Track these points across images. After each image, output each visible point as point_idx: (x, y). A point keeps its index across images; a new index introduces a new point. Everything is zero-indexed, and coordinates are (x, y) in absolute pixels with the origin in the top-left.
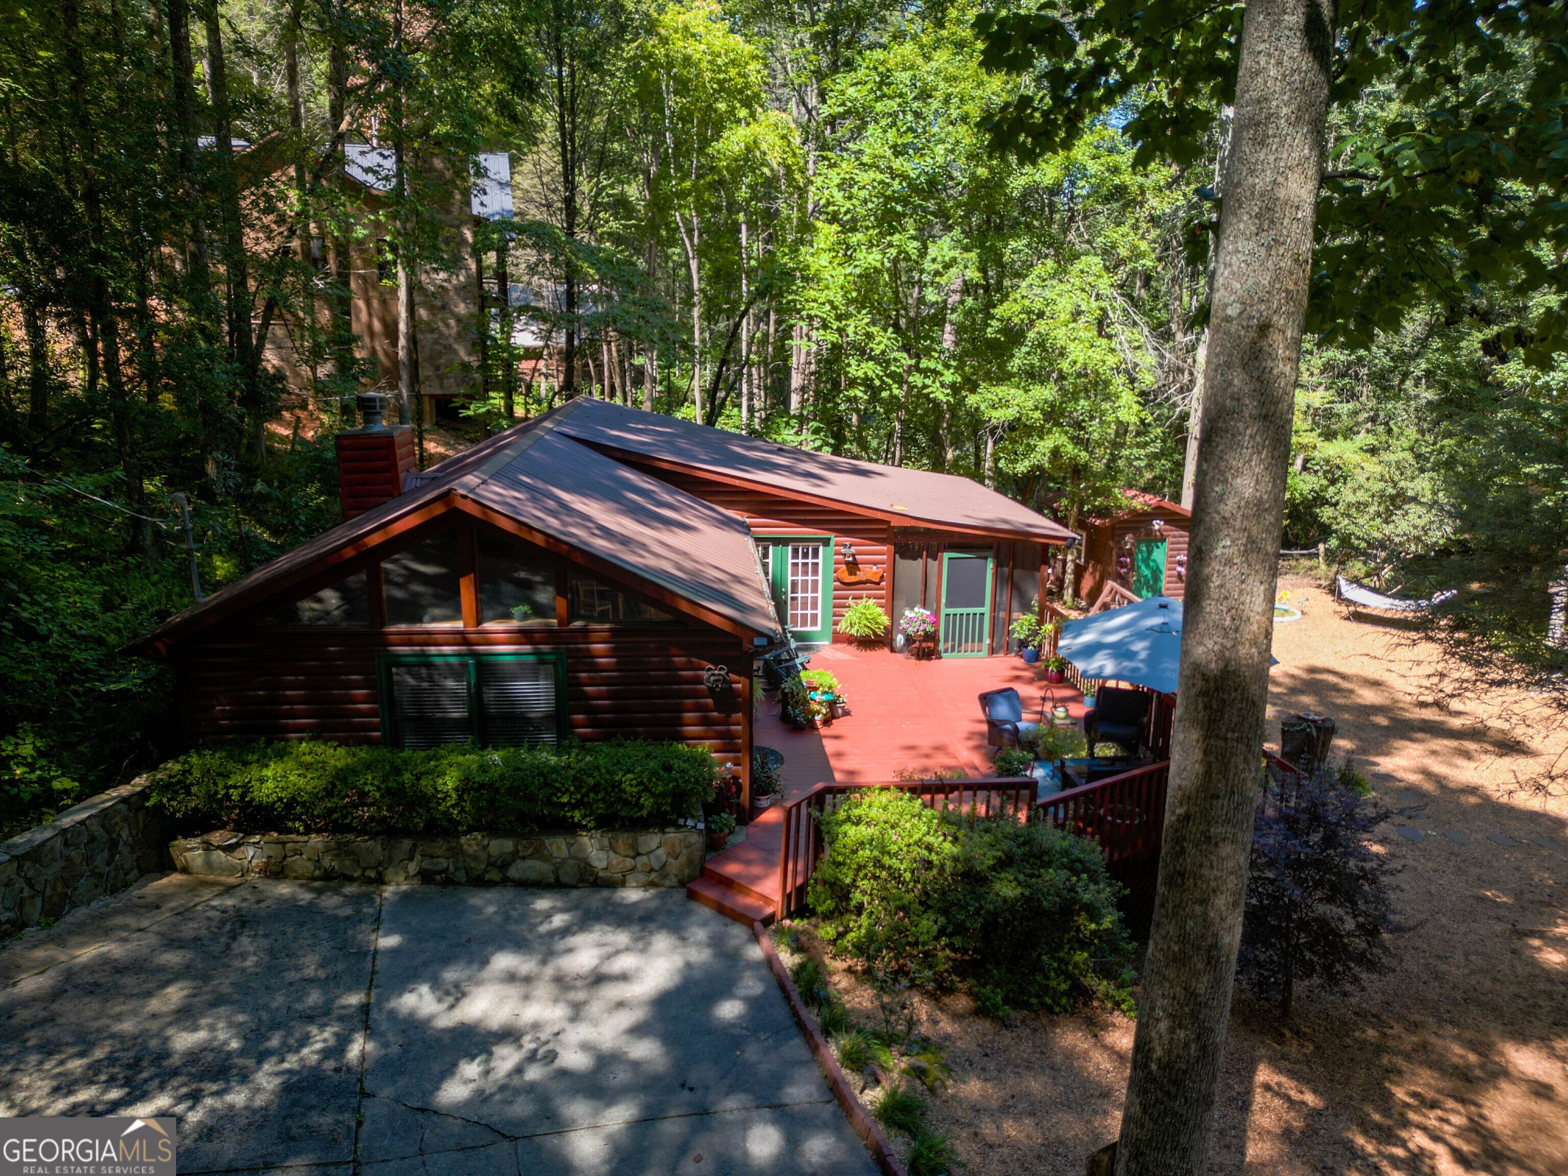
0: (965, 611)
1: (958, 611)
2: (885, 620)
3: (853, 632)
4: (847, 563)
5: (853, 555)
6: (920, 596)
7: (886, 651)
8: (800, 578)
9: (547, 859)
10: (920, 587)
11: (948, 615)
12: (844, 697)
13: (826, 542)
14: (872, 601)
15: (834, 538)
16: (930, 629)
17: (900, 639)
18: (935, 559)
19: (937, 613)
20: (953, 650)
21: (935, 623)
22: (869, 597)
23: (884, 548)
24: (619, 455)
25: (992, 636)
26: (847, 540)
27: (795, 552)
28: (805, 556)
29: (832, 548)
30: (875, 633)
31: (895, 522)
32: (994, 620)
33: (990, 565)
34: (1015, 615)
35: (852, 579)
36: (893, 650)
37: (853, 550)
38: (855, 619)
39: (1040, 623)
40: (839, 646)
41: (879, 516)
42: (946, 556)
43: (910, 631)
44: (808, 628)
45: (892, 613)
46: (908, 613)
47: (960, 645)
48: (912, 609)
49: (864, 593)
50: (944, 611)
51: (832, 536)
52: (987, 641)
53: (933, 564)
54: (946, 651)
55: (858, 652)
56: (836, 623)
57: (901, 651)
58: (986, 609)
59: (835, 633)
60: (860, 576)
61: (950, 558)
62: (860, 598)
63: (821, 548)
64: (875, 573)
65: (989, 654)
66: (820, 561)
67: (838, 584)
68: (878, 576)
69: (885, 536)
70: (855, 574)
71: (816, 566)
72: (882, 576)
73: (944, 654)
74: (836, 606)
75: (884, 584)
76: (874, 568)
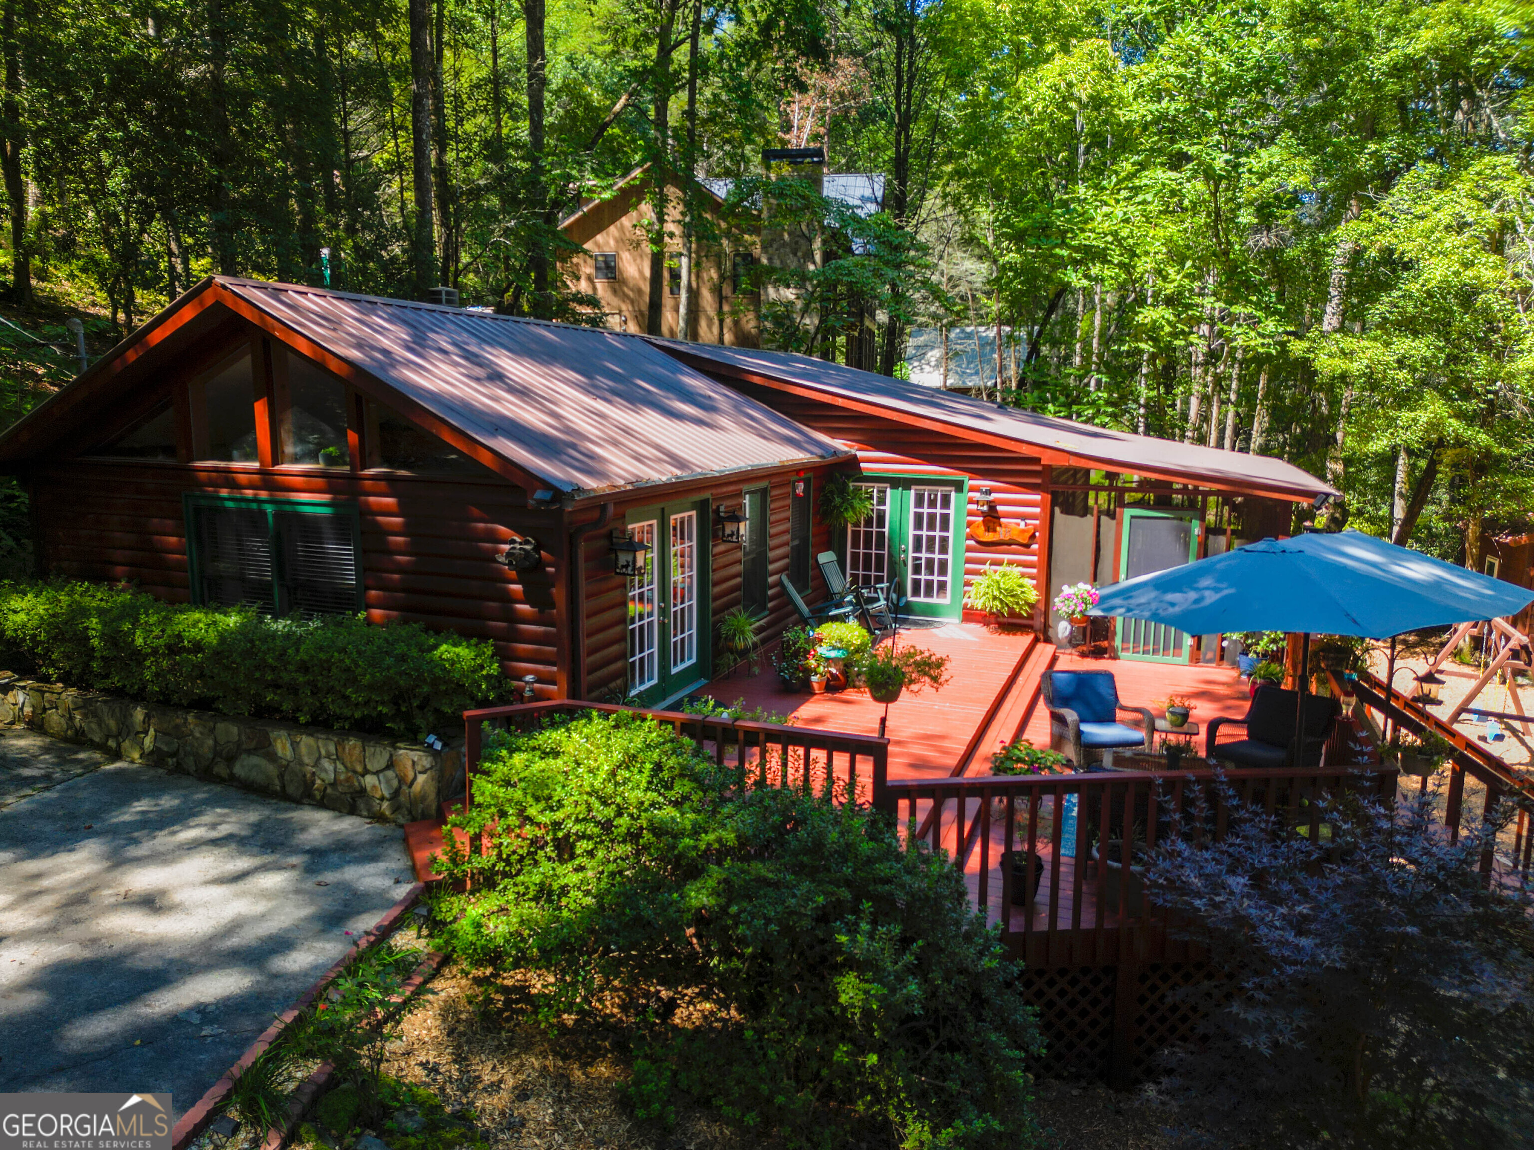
2: (1033, 596)
4: (984, 515)
5: (992, 503)
6: (1088, 569)
8: (925, 533)
9: (272, 757)
10: (1089, 556)
13: (959, 486)
14: (1017, 570)
15: (969, 482)
17: (1063, 629)
18: (1110, 519)
22: (1010, 563)
23: (1038, 497)
24: (723, 372)
26: (986, 484)
27: (919, 496)
28: (932, 504)
29: (966, 494)
31: (1047, 459)
33: (1196, 528)
35: (990, 537)
36: (1047, 640)
37: (993, 497)
40: (972, 626)
41: (1025, 451)
42: (1128, 512)
44: (934, 600)
45: (1047, 587)
46: (1066, 590)
47: (1147, 644)
48: (1074, 584)
49: (1006, 557)
51: (964, 477)
53: (1108, 526)
54: (1126, 650)
56: (966, 595)
59: (968, 608)
60: (1001, 534)
61: (1132, 517)
62: (999, 563)
63: (953, 494)
64: (1023, 531)
65: (1191, 660)
66: (951, 511)
67: (972, 542)
68: (1028, 535)
69: (1039, 481)
70: (995, 531)
71: (945, 519)
72: (1033, 536)
73: (1121, 654)
74: (968, 572)
75: (1035, 546)
76: (1022, 524)
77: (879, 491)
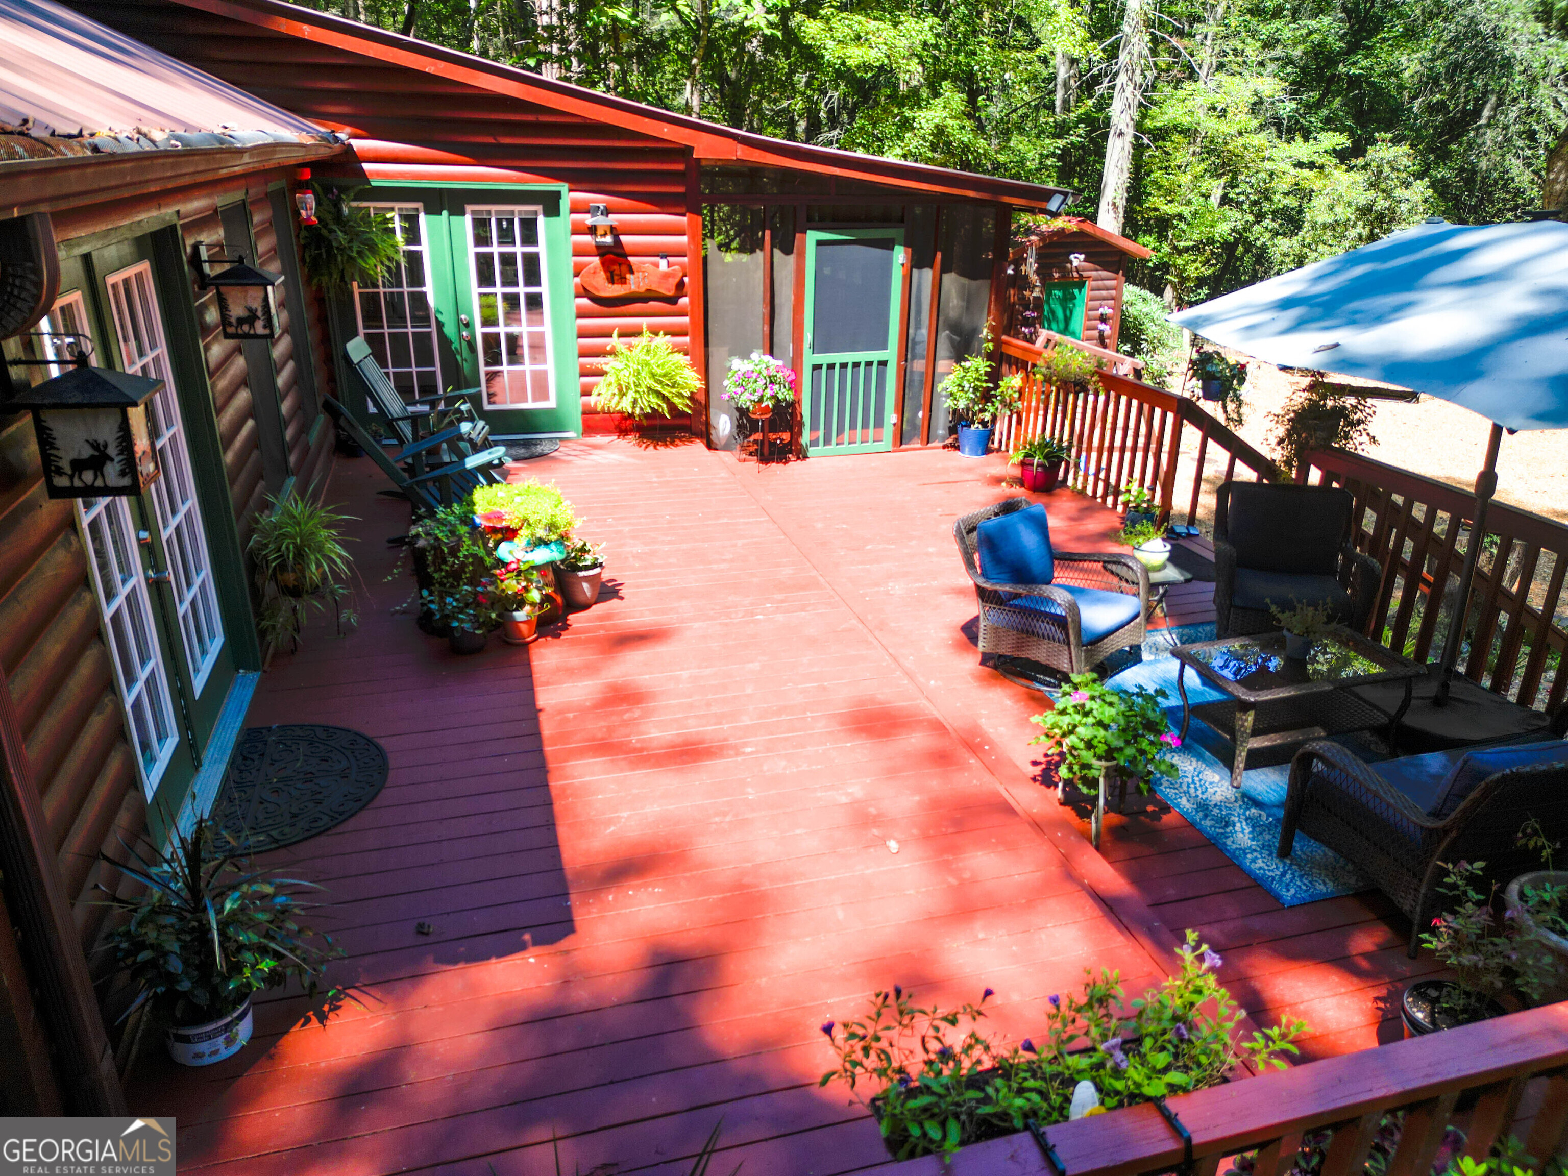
0: (849, 357)
1: (837, 358)
2: (692, 381)
3: (626, 405)
4: (602, 251)
5: (614, 231)
6: (759, 327)
7: (699, 446)
8: (498, 290)
10: (760, 309)
11: (817, 367)
12: (598, 552)
13: (551, 204)
14: (663, 341)
15: (568, 197)
16: (786, 394)
17: (723, 425)
18: (788, 251)
19: (796, 365)
20: (827, 442)
21: (795, 385)
22: (655, 331)
23: (680, 219)
25: (901, 409)
26: (599, 200)
27: (481, 224)
28: (506, 236)
29: (566, 219)
30: (672, 407)
31: (702, 149)
32: (904, 375)
33: (900, 255)
34: (942, 365)
35: (615, 290)
36: (710, 446)
37: (614, 219)
38: (627, 378)
39: (994, 376)
40: (600, 439)
42: (812, 237)
43: (745, 400)
44: (529, 405)
45: (705, 370)
46: (738, 365)
47: (840, 431)
48: (745, 356)
49: (644, 322)
50: (810, 358)
51: (563, 188)
52: (891, 418)
53: (785, 264)
54: (814, 443)
55: (640, 451)
56: (586, 392)
57: (727, 447)
58: (891, 354)
59: (588, 412)
60: (634, 284)
61: (819, 243)
62: (635, 333)
63: (541, 221)
64: (666, 276)
65: (894, 445)
66: (541, 249)
67: (585, 301)
68: (673, 282)
69: (681, 189)
70: (623, 281)
71: (532, 262)
72: (681, 285)
73: (812, 451)
74: (584, 353)
75: (684, 301)
76: (663, 263)
77: (404, 217)
